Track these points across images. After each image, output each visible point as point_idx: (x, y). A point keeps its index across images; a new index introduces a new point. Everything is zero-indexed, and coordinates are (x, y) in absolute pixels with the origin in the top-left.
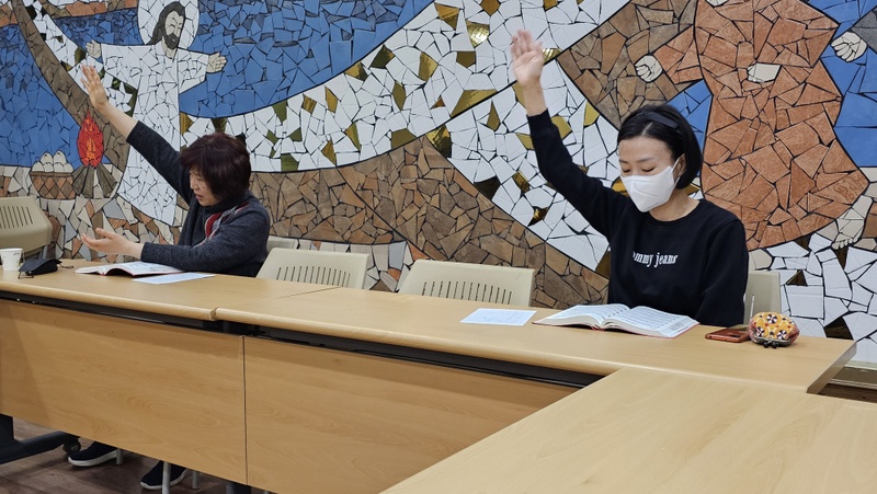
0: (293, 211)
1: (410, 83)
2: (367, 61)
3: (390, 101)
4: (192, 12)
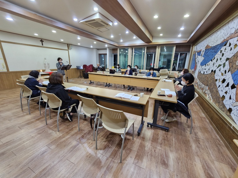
0: (203, 79)
1: (215, 62)
2: (213, 59)
3: (213, 65)
4: (204, 51)
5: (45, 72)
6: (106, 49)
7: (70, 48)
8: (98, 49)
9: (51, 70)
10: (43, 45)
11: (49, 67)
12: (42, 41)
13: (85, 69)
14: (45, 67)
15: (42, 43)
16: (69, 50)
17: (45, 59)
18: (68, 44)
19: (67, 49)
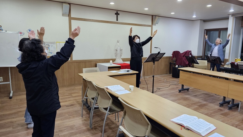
5: (115, 62)
6: (227, 18)
7: (155, 22)
8: (205, 21)
9: (124, 60)
10: (117, 20)
11: (121, 56)
12: (117, 14)
13: (174, 59)
14: (116, 55)
15: (117, 16)
16: (153, 26)
17: (118, 42)
18: (152, 16)
19: (150, 24)
